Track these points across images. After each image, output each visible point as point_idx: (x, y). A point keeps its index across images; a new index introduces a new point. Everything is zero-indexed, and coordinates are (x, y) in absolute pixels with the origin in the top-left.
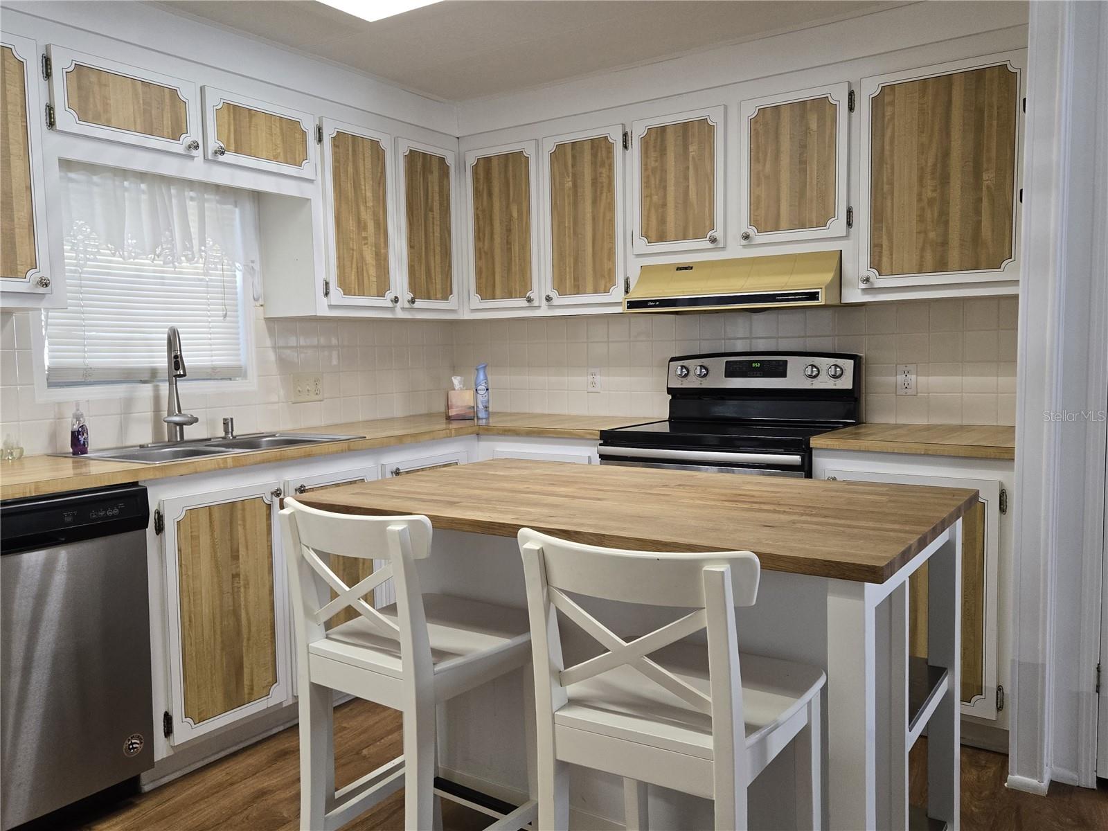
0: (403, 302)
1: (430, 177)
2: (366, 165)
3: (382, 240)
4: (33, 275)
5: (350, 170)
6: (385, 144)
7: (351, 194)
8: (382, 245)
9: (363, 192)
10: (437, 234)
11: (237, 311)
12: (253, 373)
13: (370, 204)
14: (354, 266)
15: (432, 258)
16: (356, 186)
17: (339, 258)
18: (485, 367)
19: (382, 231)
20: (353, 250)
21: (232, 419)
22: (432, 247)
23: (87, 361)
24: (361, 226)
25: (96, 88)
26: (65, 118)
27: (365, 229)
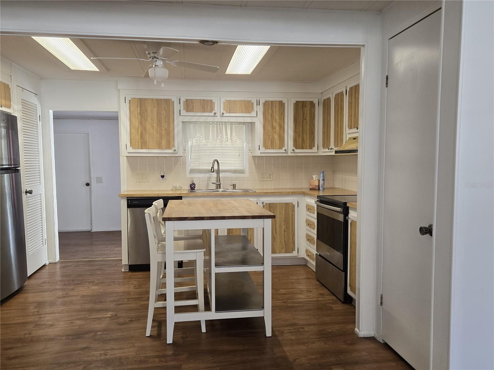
0: (290, 150)
1: (305, 109)
2: (276, 109)
3: (282, 131)
4: (173, 149)
5: (270, 111)
6: (285, 101)
7: (270, 118)
8: (282, 133)
9: (275, 117)
10: (308, 127)
11: (244, 154)
12: (247, 171)
13: (278, 121)
14: (270, 140)
15: (305, 136)
16: (272, 116)
17: (264, 138)
18: (324, 172)
19: (282, 129)
20: (270, 135)
21: (235, 184)
22: (305, 132)
23: (200, 168)
24: (273, 128)
25: (191, 104)
26: (183, 112)
27: (275, 128)
